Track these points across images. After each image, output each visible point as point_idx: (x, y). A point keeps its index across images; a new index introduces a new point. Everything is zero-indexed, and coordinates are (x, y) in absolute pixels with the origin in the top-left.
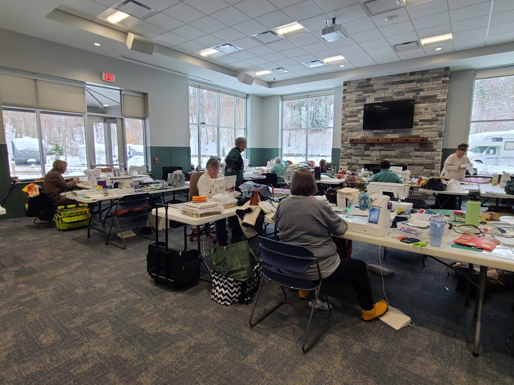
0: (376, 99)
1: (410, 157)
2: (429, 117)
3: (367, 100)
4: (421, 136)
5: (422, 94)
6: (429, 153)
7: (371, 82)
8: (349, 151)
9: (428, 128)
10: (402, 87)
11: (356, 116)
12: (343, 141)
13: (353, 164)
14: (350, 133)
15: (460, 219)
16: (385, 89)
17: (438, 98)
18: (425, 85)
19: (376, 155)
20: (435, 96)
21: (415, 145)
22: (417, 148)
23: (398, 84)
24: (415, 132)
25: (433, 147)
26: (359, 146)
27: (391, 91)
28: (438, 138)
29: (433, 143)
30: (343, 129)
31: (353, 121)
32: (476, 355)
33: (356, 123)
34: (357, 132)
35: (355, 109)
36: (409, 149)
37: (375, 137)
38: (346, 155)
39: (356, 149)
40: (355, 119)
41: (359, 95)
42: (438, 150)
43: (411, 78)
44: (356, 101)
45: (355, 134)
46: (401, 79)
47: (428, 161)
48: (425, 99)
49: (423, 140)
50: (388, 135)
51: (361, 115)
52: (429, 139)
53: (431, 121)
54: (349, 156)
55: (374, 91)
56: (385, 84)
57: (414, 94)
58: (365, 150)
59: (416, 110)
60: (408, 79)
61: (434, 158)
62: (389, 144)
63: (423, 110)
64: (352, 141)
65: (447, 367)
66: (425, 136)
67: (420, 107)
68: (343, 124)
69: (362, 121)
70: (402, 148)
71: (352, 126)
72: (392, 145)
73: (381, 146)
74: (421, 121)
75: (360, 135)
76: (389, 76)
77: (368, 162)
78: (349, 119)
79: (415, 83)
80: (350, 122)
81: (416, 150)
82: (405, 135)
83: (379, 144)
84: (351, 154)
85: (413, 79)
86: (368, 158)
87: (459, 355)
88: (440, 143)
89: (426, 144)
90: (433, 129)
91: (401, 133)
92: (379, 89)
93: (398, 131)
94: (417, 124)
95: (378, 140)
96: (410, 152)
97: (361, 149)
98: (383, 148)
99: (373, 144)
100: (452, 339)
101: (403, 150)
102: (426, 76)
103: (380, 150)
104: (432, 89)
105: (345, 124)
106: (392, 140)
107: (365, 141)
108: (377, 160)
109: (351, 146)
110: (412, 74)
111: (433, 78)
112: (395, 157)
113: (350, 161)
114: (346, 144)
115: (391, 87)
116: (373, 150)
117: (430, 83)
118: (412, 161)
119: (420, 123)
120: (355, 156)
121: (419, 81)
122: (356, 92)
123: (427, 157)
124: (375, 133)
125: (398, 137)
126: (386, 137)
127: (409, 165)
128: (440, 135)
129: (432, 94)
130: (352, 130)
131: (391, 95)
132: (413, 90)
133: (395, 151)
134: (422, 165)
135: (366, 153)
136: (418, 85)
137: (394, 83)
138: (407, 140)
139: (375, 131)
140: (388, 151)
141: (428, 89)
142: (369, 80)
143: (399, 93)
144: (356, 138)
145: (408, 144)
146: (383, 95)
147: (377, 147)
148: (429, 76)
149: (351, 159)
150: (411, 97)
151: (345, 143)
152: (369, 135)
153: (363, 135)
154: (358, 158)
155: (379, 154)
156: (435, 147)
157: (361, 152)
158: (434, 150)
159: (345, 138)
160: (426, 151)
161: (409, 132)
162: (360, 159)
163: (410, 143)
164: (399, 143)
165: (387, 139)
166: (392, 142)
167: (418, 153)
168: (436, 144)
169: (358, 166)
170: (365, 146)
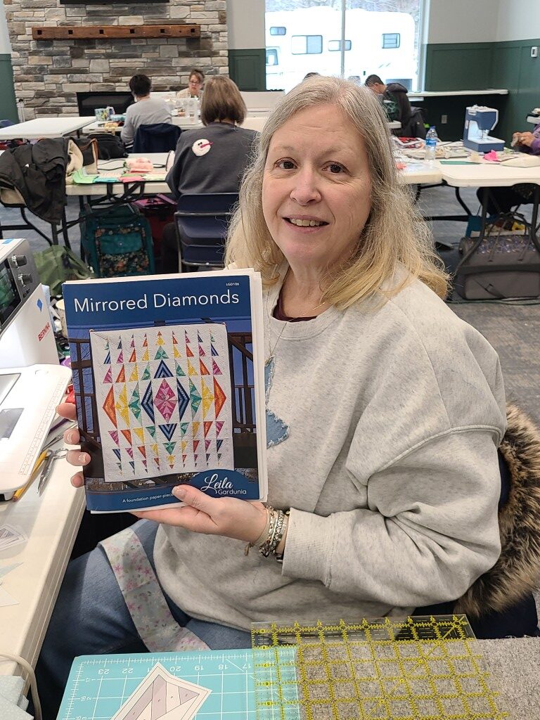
1: (172, 71)
4: (187, 21)
6: (205, 61)
8: (34, 61)
9: (198, 3)
12: (13, 35)
13: (50, 95)
14: (29, 13)
19: (100, 69)
21: (177, 41)
22: (184, 48)
24: (175, 11)
25: (211, 46)
26: (57, 47)
28: (220, 27)
29: (210, 38)
34: (47, 10)
36: (168, 51)
37: (90, 24)
38: (28, 72)
39: (50, 55)
42: (221, 52)
45: (40, 14)
49: (193, 30)
50: (121, 18)
52: (204, 28)
54: (38, 73)
58: (74, 56)
62: (125, 41)
64: (40, 32)
66: (195, 22)
70: (155, 48)
72: (133, 43)
73: (108, 46)
75: (55, 17)
77: (87, 88)
81: (183, 55)
82: (155, 18)
83: (104, 41)
84: (42, 69)
86: (82, 77)
88: (224, 37)
89: (198, 39)
90: (208, 5)
91: (147, 13)
93: (141, 8)
95: (101, 32)
96: (169, 60)
97: (62, 54)
98: (112, 50)
99: (89, 42)
101: (156, 55)
103: (108, 56)
106: (132, 31)
107: (71, 32)
108: (105, 80)
109: (37, 46)
113: (41, 86)
114: (24, 41)
116: (92, 57)
118: (177, 79)
120: (53, 72)
124: (89, 13)
125: (141, 23)
126: (115, 23)
128: (223, 20)
133: (140, 57)
135: (77, 64)
138: (162, 31)
139: (89, 8)
140: (125, 57)
144: (47, 24)
145: (163, 41)
147: (100, 50)
149: (42, 81)
151: (20, 38)
152: (77, 17)
153: (62, 19)
154: (61, 78)
155: (106, 67)
156: (216, 46)
157: (65, 61)
158: (214, 54)
159: (19, 26)
160: (200, 56)
161: (163, 11)
162: (65, 80)
163: (170, 37)
164: (146, 38)
165: (119, 28)
166: (133, 35)
167: (186, 62)
168: (217, 39)
169: (63, 99)
170: (71, 47)
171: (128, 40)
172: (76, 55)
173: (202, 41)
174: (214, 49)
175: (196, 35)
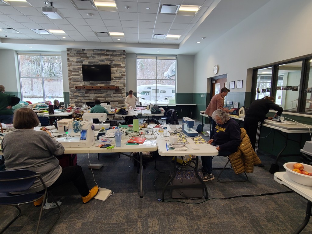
0: (89, 62)
1: (111, 97)
2: (119, 76)
3: (84, 62)
4: (116, 86)
5: (114, 62)
6: (120, 95)
7: (85, 52)
8: (75, 94)
9: (119, 81)
10: (103, 57)
11: (78, 72)
12: (70, 88)
13: (79, 102)
14: (75, 83)
15: (131, 129)
16: (94, 57)
17: (122, 66)
18: (115, 58)
19: (92, 96)
20: (120, 65)
21: (113, 90)
22: (114, 92)
23: (101, 55)
24: (112, 83)
25: (121, 92)
26: (81, 91)
27: (97, 59)
28: (124, 87)
29: (121, 90)
30: (70, 79)
31: (76, 75)
32: (141, 197)
33: (78, 76)
34: (79, 82)
35: (76, 67)
36: (110, 92)
37: (91, 86)
38: (73, 96)
39: (80, 93)
40: (77, 73)
41: (78, 59)
42: (124, 93)
43: (108, 53)
44: (77, 62)
45: (78, 83)
46: (102, 53)
47: (120, 99)
48: (116, 65)
49: (116, 88)
50: (98, 84)
51: (81, 71)
52: (120, 87)
53: (119, 78)
54: (76, 97)
55: (87, 57)
56: (94, 54)
57: (110, 62)
58: (86, 93)
59: (111, 71)
60: (106, 53)
61: (123, 98)
62: (99, 90)
63: (115, 72)
64: (77, 87)
65: (129, 210)
66: (117, 86)
67: (113, 70)
68: (69, 76)
69: (82, 75)
70: (107, 92)
71: (75, 78)
72: (101, 90)
73: (95, 91)
74: (114, 77)
75: (81, 84)
76: (95, 50)
77: (88, 101)
78: (73, 73)
79: (109, 56)
80: (74, 75)
81: (114, 93)
82: (107, 85)
83: (94, 90)
84: (77, 96)
85: (109, 54)
86: (88, 98)
87: (135, 201)
88: (125, 90)
89: (118, 90)
90: (121, 82)
91: (105, 84)
92: (91, 57)
93: (104, 82)
94: (113, 79)
95: (93, 88)
96: (111, 95)
97: (83, 92)
98: (96, 92)
99: (90, 90)
100: (131, 193)
101: (107, 93)
102: (114, 53)
103: (95, 93)
104: (118, 61)
105: (71, 76)
106: (101, 88)
107: (85, 87)
108: (94, 99)
109: (76, 90)
110: (108, 51)
111: (118, 55)
112: (103, 97)
113: (76, 100)
115: (97, 56)
116: (90, 93)
117: (117, 57)
118: (112, 99)
119: (114, 79)
120: (80, 97)
121: (111, 55)
122: (76, 56)
123: (119, 97)
124: (90, 83)
125: (104, 86)
126: (97, 86)
127: (111, 101)
128: (124, 86)
129: (118, 63)
130: (76, 80)
131: (98, 61)
132: (109, 60)
133: (103, 94)
134: (117, 102)
135: (86, 95)
136: (111, 57)
137: (98, 54)
138: (109, 88)
139: (91, 82)
140: (99, 94)
141: (116, 60)
142: (83, 50)
143: (102, 61)
144: (79, 85)
145: (109, 90)
146: (93, 61)
147: (93, 92)
148: (116, 54)
149: (77, 99)
150: (108, 63)
151: (72, 88)
152: (87, 84)
153: (83, 84)
154: (82, 98)
155: (94, 96)
156: (123, 92)
157: (83, 94)
158: (123, 93)
159: (72, 86)
161: (109, 83)
163: (111, 89)
165: (98, 87)
167: (115, 95)
168: (123, 90)
169: (82, 103)
170: (85, 91)
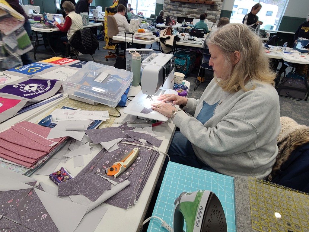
6: (214, 12)
8: (169, 7)
19: (185, 11)
21: (208, 6)
22: (209, 8)
25: (217, 8)
28: (221, 3)
29: (217, 6)
36: (205, 8)
38: (166, 9)
39: (173, 5)
42: (220, 10)
47: (214, 17)
52: (216, 3)
54: (169, 10)
61: (216, 16)
70: (201, 7)
72: (196, 5)
73: (189, 5)
77: (180, 16)
81: (208, 10)
83: (188, 3)
84: (170, 9)
86: (180, 12)
88: (221, 6)
95: (188, 0)
97: (176, 5)
99: (184, 3)
101: (201, 9)
103: (188, 8)
108: (186, 14)
109: (171, 2)
114: (168, 1)
116: (184, 7)
120: (173, 10)
123: (214, 15)
128: (222, 1)
133: (197, 9)
135: (180, 9)
138: (205, 2)
140: (193, 8)
145: (204, 5)
147: (187, 6)
149: (170, 12)
154: (175, 12)
155: (187, 10)
156: (218, 8)
157: (177, 8)
158: (218, 10)
160: (213, 10)
162: (175, 13)
163: (206, 4)
164: (199, 4)
166: (196, 2)
167: (209, 12)
168: (219, 6)
170: (179, 4)
171: (194, 4)
172: (180, 6)
173: (215, 6)
174: (218, 9)
175: (214, 4)
